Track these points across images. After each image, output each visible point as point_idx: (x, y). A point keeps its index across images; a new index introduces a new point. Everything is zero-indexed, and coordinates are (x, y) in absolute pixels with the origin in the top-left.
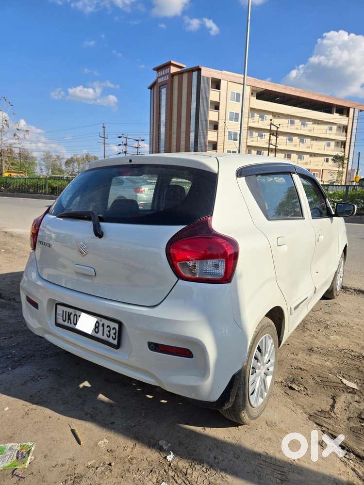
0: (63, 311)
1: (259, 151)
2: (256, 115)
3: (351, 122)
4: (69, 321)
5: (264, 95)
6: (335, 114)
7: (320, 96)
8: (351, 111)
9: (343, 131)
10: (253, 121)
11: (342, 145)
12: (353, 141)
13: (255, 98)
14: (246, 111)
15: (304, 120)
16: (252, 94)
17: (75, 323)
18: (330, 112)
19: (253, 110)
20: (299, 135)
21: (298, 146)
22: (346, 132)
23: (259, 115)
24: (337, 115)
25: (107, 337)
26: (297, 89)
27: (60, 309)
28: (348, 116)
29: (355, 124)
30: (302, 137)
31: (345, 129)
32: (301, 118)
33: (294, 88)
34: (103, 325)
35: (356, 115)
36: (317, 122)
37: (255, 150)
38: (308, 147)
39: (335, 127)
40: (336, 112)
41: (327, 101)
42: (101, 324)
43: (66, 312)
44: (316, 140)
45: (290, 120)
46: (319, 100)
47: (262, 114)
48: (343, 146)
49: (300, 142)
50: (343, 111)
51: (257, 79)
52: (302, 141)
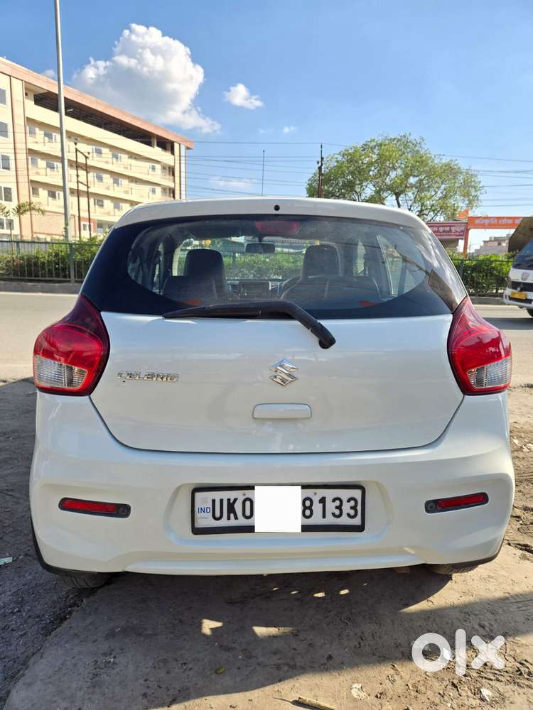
0: (214, 501)
1: (52, 192)
2: (37, 130)
3: (177, 162)
4: (232, 515)
5: (46, 100)
6: (156, 147)
7: (134, 118)
8: (176, 146)
9: (170, 174)
10: (35, 140)
11: (170, 193)
12: (183, 189)
13: (33, 103)
14: (20, 122)
15: (115, 150)
16: (26, 94)
17: (248, 513)
18: (149, 144)
19: (30, 121)
20: (112, 173)
21: (111, 188)
22: (173, 175)
23: (43, 132)
24: (159, 150)
25: (333, 518)
26: (99, 101)
27: (204, 499)
28: (173, 153)
29: (183, 166)
30: (116, 176)
31: (171, 171)
32: (111, 147)
33: (94, 98)
34: (323, 501)
35: (183, 154)
36: (134, 156)
37: (44, 189)
38: (126, 192)
39: (158, 167)
40: (158, 146)
41: (144, 127)
42: (316, 500)
43: (222, 501)
44: (136, 182)
45: (94, 147)
46: (133, 123)
47: (49, 132)
48: (172, 195)
49: (114, 183)
50: (166, 145)
51: (31, 71)
52: (116, 182)
